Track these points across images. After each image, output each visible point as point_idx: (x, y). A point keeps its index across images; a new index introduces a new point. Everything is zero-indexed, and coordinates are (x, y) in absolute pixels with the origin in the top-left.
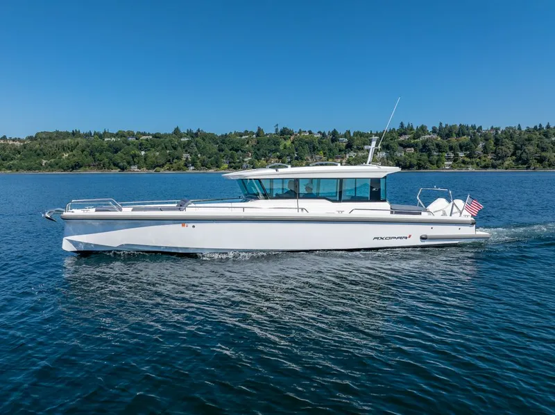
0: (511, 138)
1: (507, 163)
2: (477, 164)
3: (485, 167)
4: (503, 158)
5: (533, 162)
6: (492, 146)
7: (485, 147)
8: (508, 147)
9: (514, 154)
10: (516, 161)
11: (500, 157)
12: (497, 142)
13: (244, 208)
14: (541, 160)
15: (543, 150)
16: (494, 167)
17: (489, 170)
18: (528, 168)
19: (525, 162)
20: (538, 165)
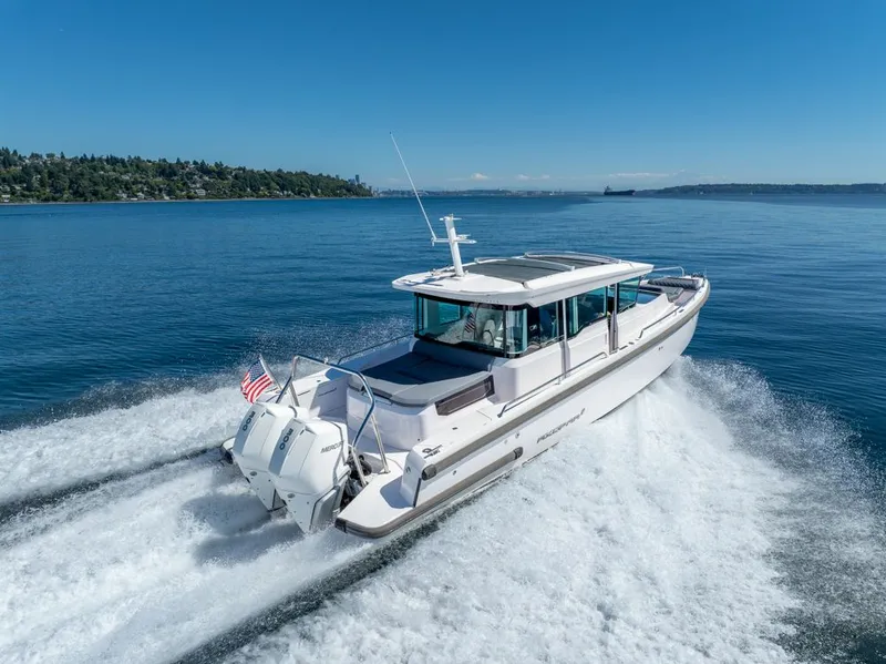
1: (65, 196)
2: (38, 197)
3: (46, 200)
4: (61, 191)
5: (89, 195)
6: (47, 179)
7: (41, 180)
8: (65, 181)
9: (70, 187)
10: (74, 194)
11: (58, 190)
14: (95, 193)
15: (96, 184)
16: (55, 199)
17: (50, 203)
18: (85, 200)
19: (82, 195)
20: (93, 198)
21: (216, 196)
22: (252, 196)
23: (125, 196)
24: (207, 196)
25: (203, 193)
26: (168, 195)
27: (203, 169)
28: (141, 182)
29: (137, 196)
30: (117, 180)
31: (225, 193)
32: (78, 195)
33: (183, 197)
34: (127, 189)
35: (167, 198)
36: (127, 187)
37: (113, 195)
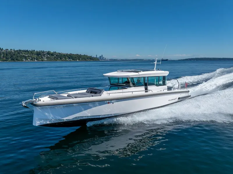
0: (10, 54)
1: (9, 60)
2: (2, 60)
3: (4, 61)
4: (8, 59)
5: (15, 60)
6: (5, 56)
7: (3, 56)
8: (9, 56)
9: (11, 58)
10: (12, 59)
12: (7, 54)
13: (132, 92)
14: (17, 59)
15: (17, 57)
16: (6, 61)
17: (5, 62)
18: (14, 61)
19: (14, 60)
20: (16, 60)
21: (49, 60)
22: (60, 60)
23: (24, 60)
24: (47, 60)
25: (46, 59)
26: (37, 60)
27: (49, 53)
28: (30, 57)
29: (28, 60)
30: (24, 56)
31: (52, 59)
32: (13, 60)
33: (40, 60)
34: (25, 58)
35: (36, 61)
36: (26, 58)
37: (22, 60)
